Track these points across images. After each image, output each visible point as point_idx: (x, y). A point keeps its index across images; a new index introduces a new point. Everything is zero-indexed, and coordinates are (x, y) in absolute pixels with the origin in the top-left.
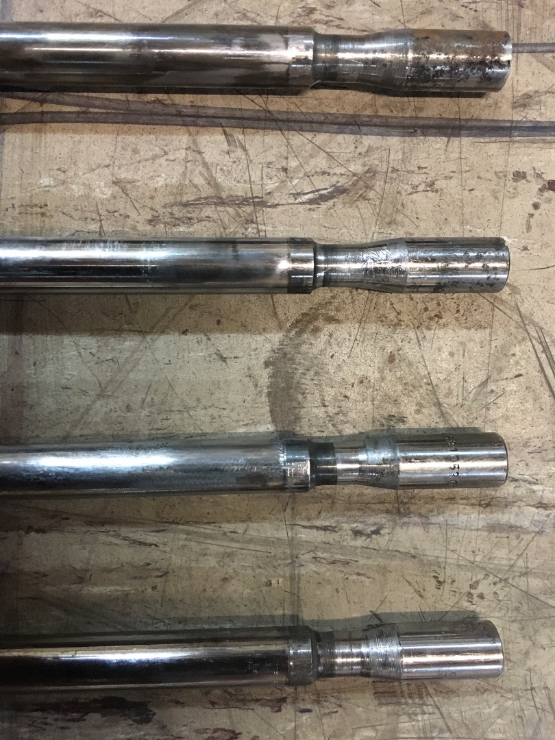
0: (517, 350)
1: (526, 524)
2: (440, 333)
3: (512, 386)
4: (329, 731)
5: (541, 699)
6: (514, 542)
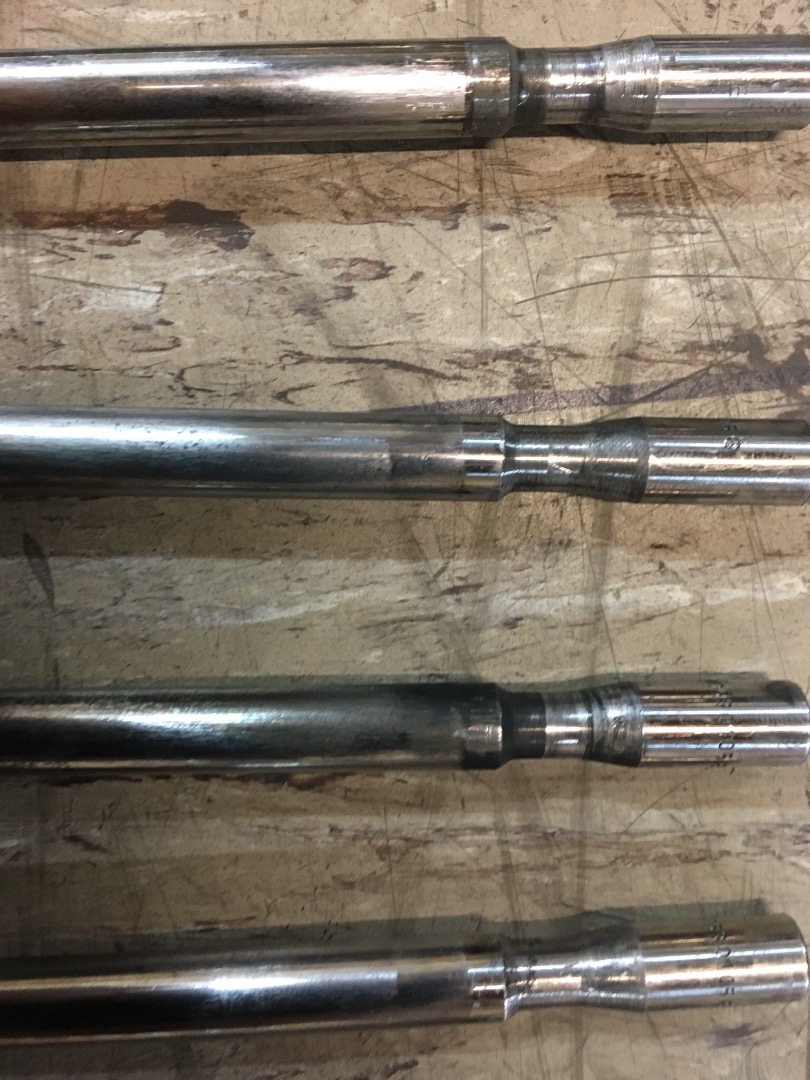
4: (537, 263)
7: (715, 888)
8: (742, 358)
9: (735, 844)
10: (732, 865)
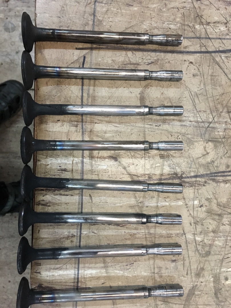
0: (185, 92)
1: (188, 125)
2: (171, 89)
3: (185, 99)
4: (151, 164)
5: (191, 159)
6: (186, 128)
7: (172, 241)
8: (175, 176)
9: (174, 235)
10: (174, 238)
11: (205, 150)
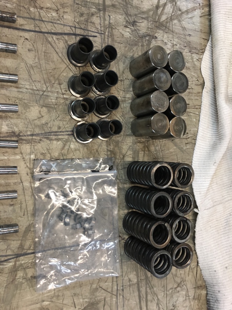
0: (22, 64)
1: (24, 91)
2: (8, 59)
3: (21, 69)
5: (28, 120)
6: (22, 94)
8: (13, 134)
9: (12, 184)
11: (40, 114)
